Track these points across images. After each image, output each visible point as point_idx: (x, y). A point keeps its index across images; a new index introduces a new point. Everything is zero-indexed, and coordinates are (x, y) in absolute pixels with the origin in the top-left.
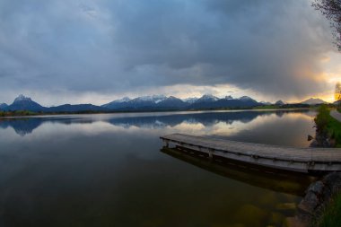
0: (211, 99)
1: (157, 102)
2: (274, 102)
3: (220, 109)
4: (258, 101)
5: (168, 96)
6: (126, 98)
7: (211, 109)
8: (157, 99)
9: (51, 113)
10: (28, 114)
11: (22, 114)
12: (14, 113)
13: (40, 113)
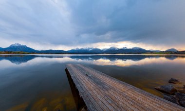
0: (114, 49)
1: (90, 50)
3: (119, 53)
5: (95, 48)
6: (78, 48)
7: (114, 54)
9: (41, 53)
10: (24, 53)
11: (18, 53)
13: (34, 53)
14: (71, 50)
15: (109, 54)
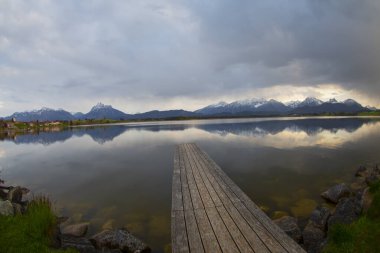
0: (314, 103)
1: (256, 106)
3: (324, 114)
4: (364, 105)
5: (268, 100)
6: (223, 103)
7: (316, 115)
8: (256, 103)
9: (135, 120)
10: (108, 122)
11: (101, 122)
12: (91, 121)
13: (122, 120)
14: (205, 109)
15: (304, 115)
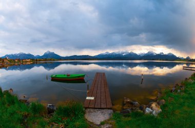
0: (152, 54)
1: (124, 55)
2: (185, 58)
3: (157, 60)
4: (177, 56)
5: (130, 52)
6: (107, 52)
7: (153, 60)
8: (124, 53)
10: (54, 60)
11: (50, 60)
14: (99, 55)
